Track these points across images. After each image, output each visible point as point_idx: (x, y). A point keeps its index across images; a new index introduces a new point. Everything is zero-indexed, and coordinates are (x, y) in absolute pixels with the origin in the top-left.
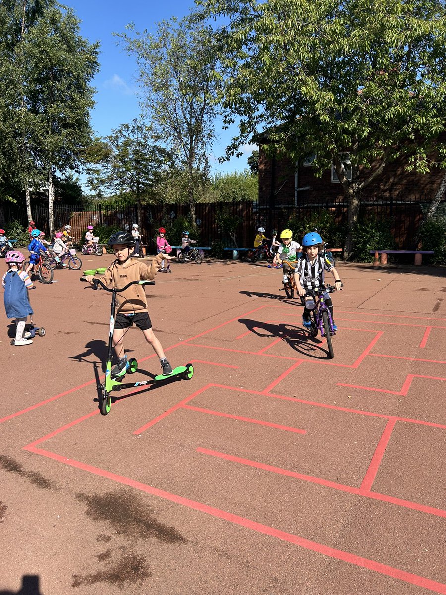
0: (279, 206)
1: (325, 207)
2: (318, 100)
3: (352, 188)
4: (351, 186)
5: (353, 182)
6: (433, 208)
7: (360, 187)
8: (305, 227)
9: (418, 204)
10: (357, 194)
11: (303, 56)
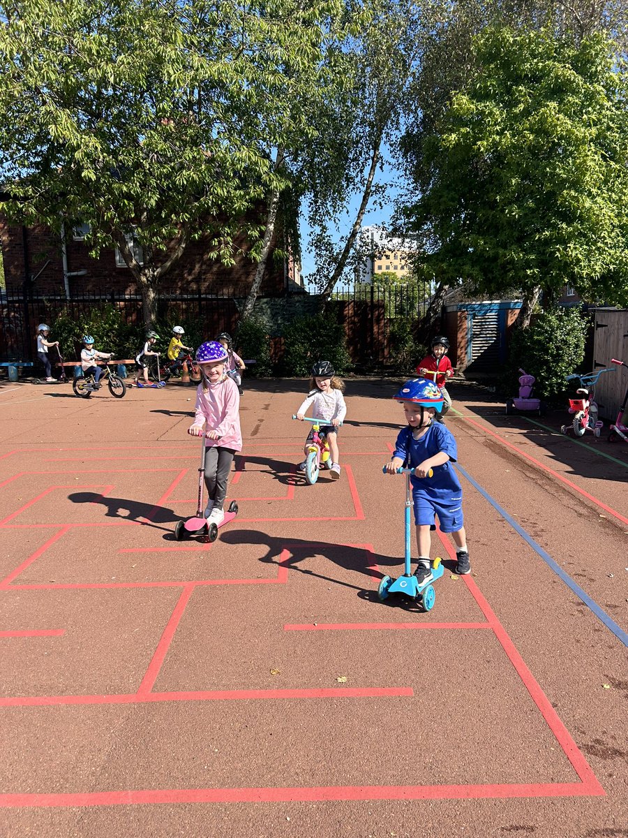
0: (39, 298)
1: (109, 301)
2: (79, 147)
3: (145, 275)
4: (143, 272)
5: (145, 267)
6: (250, 306)
7: (156, 273)
8: (82, 329)
9: (231, 299)
10: (153, 282)
11: (47, 76)
